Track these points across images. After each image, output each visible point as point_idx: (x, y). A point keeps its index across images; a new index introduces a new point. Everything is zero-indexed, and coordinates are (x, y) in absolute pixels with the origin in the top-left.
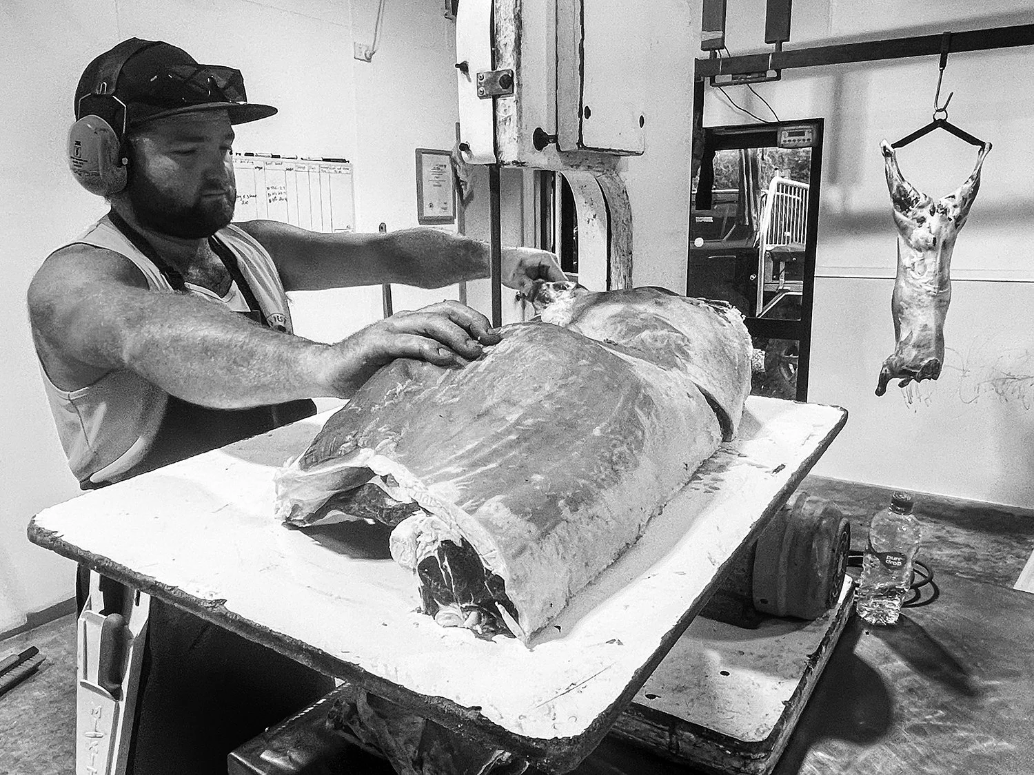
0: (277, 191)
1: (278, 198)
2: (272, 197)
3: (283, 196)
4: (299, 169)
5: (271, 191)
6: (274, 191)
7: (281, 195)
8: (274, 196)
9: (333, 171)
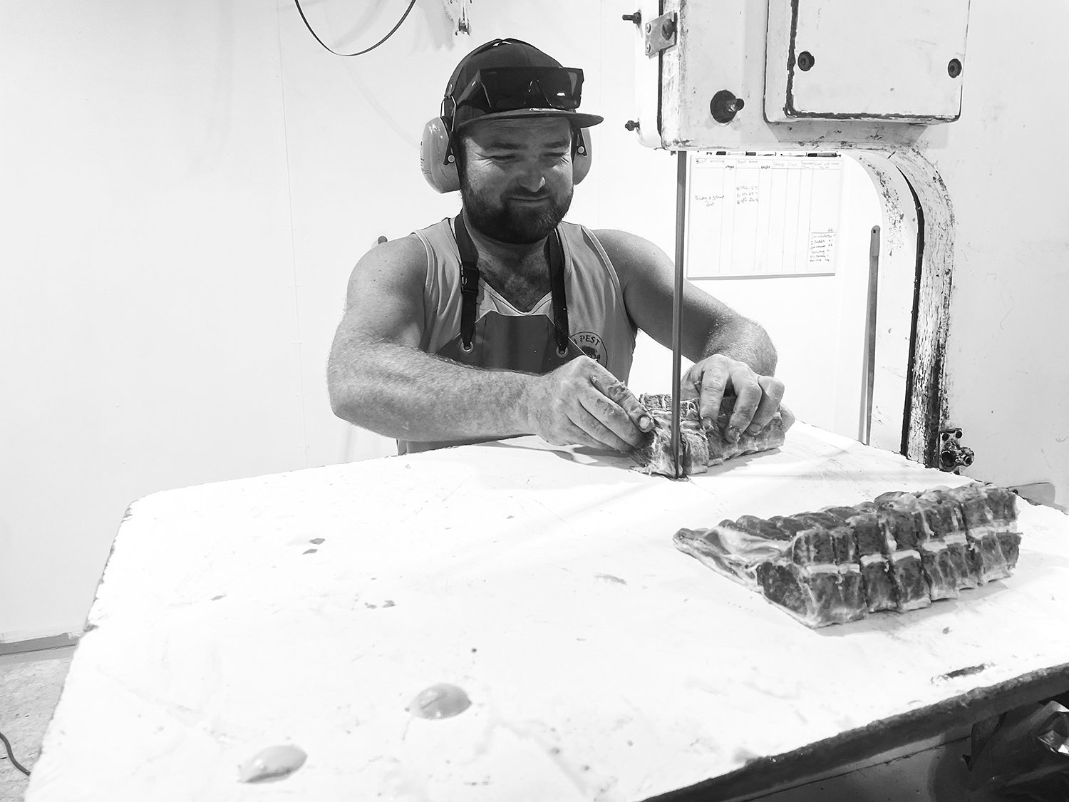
0: (747, 192)
1: (748, 197)
2: (742, 198)
3: (754, 197)
4: (777, 167)
5: (742, 191)
6: (746, 191)
7: (751, 196)
8: (744, 197)
9: (818, 167)
